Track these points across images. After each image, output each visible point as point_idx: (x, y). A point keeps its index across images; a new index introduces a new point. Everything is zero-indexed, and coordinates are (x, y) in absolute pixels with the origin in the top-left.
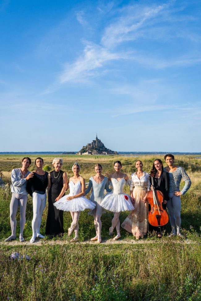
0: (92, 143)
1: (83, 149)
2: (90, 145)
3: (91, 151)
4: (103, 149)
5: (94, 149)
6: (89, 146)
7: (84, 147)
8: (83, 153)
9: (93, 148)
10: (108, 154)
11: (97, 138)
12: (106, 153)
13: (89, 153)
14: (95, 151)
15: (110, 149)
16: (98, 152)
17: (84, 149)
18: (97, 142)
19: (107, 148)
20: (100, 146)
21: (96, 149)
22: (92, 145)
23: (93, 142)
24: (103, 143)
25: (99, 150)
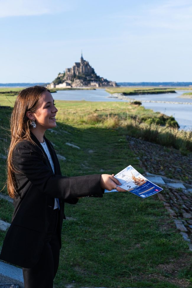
0: (74, 67)
1: (58, 78)
2: (69, 70)
3: (71, 81)
4: (92, 77)
5: (76, 77)
6: (68, 73)
7: (60, 74)
8: (58, 84)
9: (74, 76)
10: (99, 86)
11: (82, 58)
12: (97, 85)
13: (68, 84)
14: (78, 80)
15: (105, 78)
16: (82, 83)
17: (60, 77)
18: (81, 65)
19: (99, 76)
20: (88, 73)
21: (79, 78)
22: (73, 71)
23: (75, 65)
24: (92, 67)
25: (85, 79)
